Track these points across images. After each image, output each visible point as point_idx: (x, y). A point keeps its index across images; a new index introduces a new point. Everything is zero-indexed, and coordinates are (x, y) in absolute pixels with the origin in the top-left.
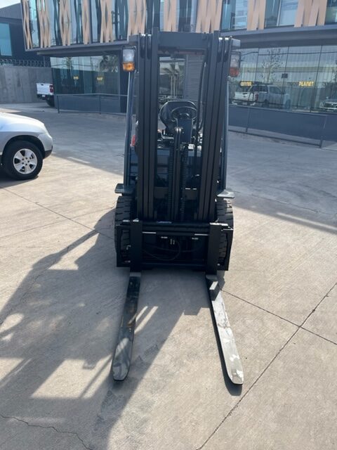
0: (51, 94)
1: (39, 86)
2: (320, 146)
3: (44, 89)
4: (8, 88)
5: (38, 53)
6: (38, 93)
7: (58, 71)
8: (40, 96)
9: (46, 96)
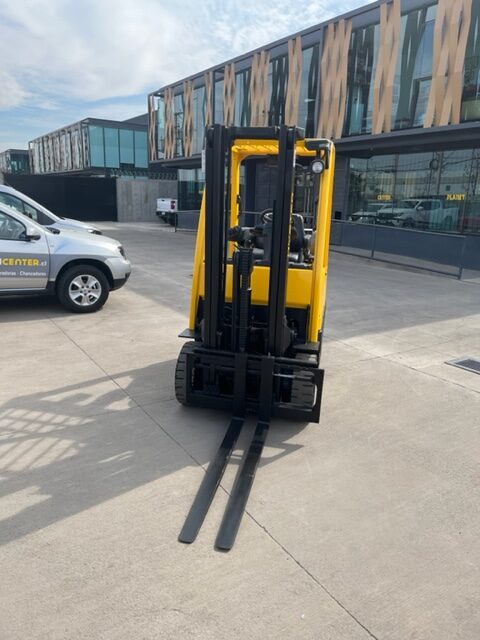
0: (172, 211)
1: (159, 202)
2: (459, 277)
3: (165, 205)
4: (134, 204)
5: (164, 165)
6: (158, 210)
7: (185, 184)
8: (159, 213)
9: (166, 213)
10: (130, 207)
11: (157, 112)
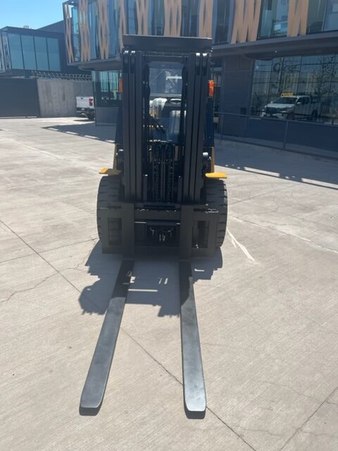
0: (90, 107)
1: (78, 99)
4: (54, 101)
6: (78, 106)
7: (98, 84)
9: (86, 109)
10: (51, 105)
11: (72, 19)
